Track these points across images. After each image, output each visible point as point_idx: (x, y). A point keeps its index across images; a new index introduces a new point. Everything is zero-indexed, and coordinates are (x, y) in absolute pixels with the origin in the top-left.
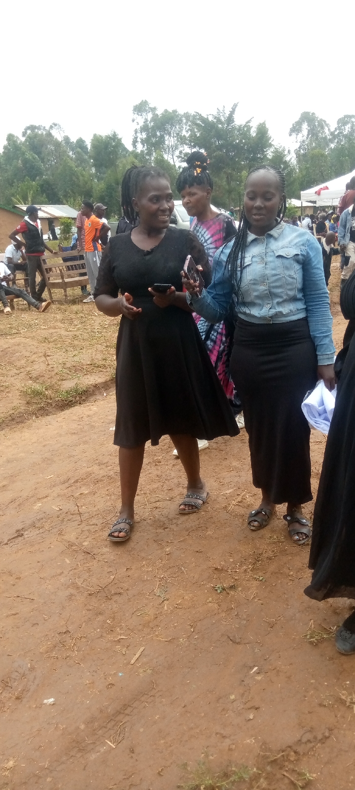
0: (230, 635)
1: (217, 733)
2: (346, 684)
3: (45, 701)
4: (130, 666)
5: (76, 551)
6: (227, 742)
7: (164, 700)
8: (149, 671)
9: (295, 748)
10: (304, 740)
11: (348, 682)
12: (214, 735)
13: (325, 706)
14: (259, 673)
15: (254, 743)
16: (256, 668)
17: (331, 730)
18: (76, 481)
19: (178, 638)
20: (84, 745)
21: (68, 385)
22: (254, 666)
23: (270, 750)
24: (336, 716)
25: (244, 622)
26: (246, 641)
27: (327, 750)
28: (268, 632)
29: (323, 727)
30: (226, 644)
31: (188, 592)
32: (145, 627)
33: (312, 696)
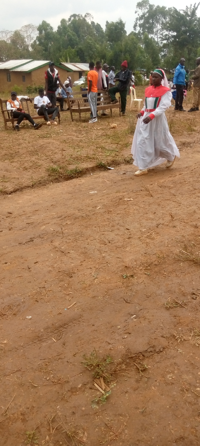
0: (125, 298)
1: (106, 342)
3: (27, 317)
5: (57, 251)
6: (111, 346)
7: (84, 324)
8: (80, 310)
9: (143, 354)
10: (149, 350)
11: (180, 328)
12: (105, 342)
13: (164, 337)
14: (135, 318)
15: (123, 348)
16: (135, 316)
17: (164, 348)
18: (65, 217)
19: (98, 296)
20: (41, 339)
21: (72, 167)
22: (134, 314)
23: (131, 353)
24: (169, 343)
25: (134, 293)
26: (133, 302)
27: (159, 357)
28: (145, 300)
29: (160, 346)
30: (122, 302)
31: (109, 276)
32: (83, 289)
33: (159, 332)
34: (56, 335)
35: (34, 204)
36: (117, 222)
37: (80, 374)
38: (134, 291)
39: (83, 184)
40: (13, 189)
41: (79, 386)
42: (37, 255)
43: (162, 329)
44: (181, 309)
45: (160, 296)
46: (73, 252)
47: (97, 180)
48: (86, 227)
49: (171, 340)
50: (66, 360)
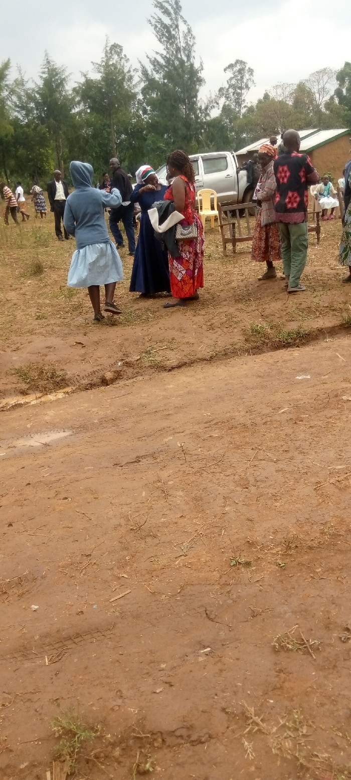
0: (208, 609)
1: (119, 691)
2: (268, 702)
3: (33, 606)
4: (107, 603)
5: (158, 488)
6: (120, 702)
7: (110, 643)
8: (117, 614)
9: (164, 736)
10: (178, 733)
11: (272, 701)
13: (226, 712)
14: (207, 655)
15: (136, 714)
16: (209, 649)
17: (210, 737)
18: (216, 424)
19: (163, 594)
20: (28, 653)
22: (208, 647)
24: (228, 728)
25: (230, 602)
26: (219, 621)
27: (190, 753)
28: (245, 620)
29: (205, 731)
30: (199, 615)
31: (208, 555)
32: (148, 573)
33: (224, 698)
34: (55, 651)
35: (189, 393)
36: (298, 444)
37: (39, 740)
38: (234, 596)
39: (291, 360)
40: (178, 362)
41: (22, 766)
42: (122, 490)
43: (235, 693)
44: (305, 657)
45: (279, 617)
46: (181, 493)
47: (322, 354)
48: (238, 447)
49: (237, 723)
50: (36, 706)
